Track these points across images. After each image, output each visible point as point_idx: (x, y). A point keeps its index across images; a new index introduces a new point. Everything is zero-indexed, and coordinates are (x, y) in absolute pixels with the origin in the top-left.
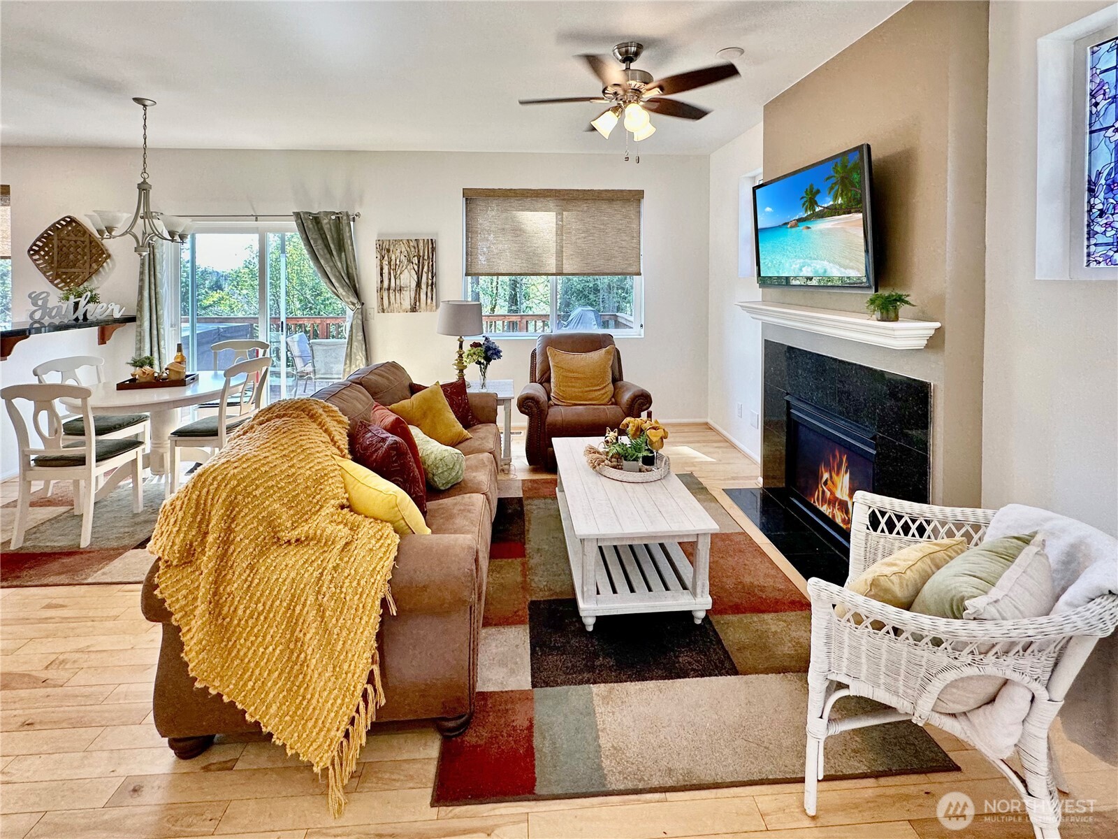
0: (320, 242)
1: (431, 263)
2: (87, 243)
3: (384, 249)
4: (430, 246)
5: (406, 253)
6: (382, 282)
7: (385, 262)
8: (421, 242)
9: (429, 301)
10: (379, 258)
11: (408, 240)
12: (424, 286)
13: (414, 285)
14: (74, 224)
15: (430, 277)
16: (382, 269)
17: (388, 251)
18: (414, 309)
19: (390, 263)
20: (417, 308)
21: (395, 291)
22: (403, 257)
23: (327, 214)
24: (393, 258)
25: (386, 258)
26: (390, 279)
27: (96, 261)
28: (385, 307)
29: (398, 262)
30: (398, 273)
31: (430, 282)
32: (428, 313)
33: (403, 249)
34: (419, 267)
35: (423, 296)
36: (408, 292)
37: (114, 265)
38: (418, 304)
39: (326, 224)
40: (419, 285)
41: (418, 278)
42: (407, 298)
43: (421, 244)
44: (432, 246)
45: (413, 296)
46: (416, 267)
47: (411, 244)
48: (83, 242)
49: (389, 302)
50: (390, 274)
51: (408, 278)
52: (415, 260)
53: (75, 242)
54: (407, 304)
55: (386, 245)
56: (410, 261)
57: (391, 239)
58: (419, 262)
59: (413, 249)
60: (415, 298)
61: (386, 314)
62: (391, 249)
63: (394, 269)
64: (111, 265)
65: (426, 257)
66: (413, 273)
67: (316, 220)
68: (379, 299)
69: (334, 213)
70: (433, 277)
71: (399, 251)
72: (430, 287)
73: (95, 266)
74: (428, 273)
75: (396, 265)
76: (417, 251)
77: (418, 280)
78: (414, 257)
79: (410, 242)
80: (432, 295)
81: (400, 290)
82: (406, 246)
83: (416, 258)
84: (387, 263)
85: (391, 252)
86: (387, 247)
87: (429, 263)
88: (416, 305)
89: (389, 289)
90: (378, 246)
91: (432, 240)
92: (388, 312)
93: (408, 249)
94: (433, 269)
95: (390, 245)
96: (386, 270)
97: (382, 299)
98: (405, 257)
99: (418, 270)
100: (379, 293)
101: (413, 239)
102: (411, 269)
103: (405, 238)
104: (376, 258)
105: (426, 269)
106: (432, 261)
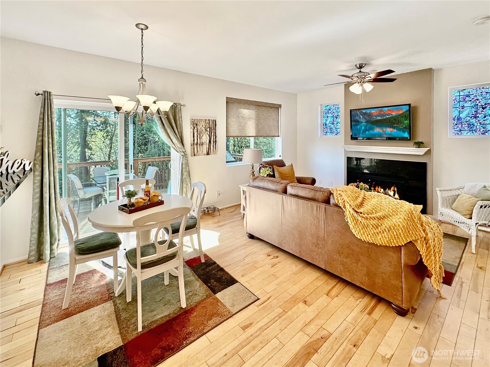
3: (195, 124)
4: (215, 123)
5: (204, 126)
6: (194, 140)
8: (211, 121)
9: (214, 149)
12: (212, 142)
13: (208, 142)
15: (215, 138)
16: (194, 134)
17: (197, 125)
18: (208, 154)
20: (209, 153)
21: (200, 145)
22: (203, 128)
24: (199, 128)
25: (196, 128)
26: (197, 139)
28: (195, 153)
29: (201, 131)
30: (201, 136)
31: (215, 140)
32: (214, 155)
33: (203, 124)
34: (210, 133)
35: (212, 147)
36: (205, 145)
40: (210, 142)
41: (210, 138)
42: (205, 148)
43: (211, 122)
45: (207, 147)
47: (207, 122)
49: (197, 151)
50: (197, 136)
51: (205, 138)
52: (208, 130)
54: (205, 151)
55: (196, 122)
56: (206, 130)
57: (198, 119)
58: (210, 130)
59: (207, 124)
63: (200, 134)
65: (213, 129)
66: (207, 136)
71: (201, 125)
72: (214, 143)
74: (213, 136)
75: (200, 132)
76: (209, 125)
77: (210, 139)
78: (208, 128)
79: (206, 120)
80: (215, 146)
81: (202, 144)
82: (205, 123)
83: (209, 128)
84: (196, 131)
85: (198, 125)
86: (196, 123)
87: (214, 131)
88: (209, 152)
89: (197, 144)
90: (192, 122)
91: (215, 120)
92: (197, 156)
93: (205, 124)
94: (216, 134)
95: (197, 122)
96: (196, 135)
97: (194, 149)
98: (204, 128)
99: (210, 135)
100: (192, 146)
101: (208, 119)
102: (207, 134)
103: (204, 119)
104: (191, 128)
105: (213, 134)
106: (215, 130)
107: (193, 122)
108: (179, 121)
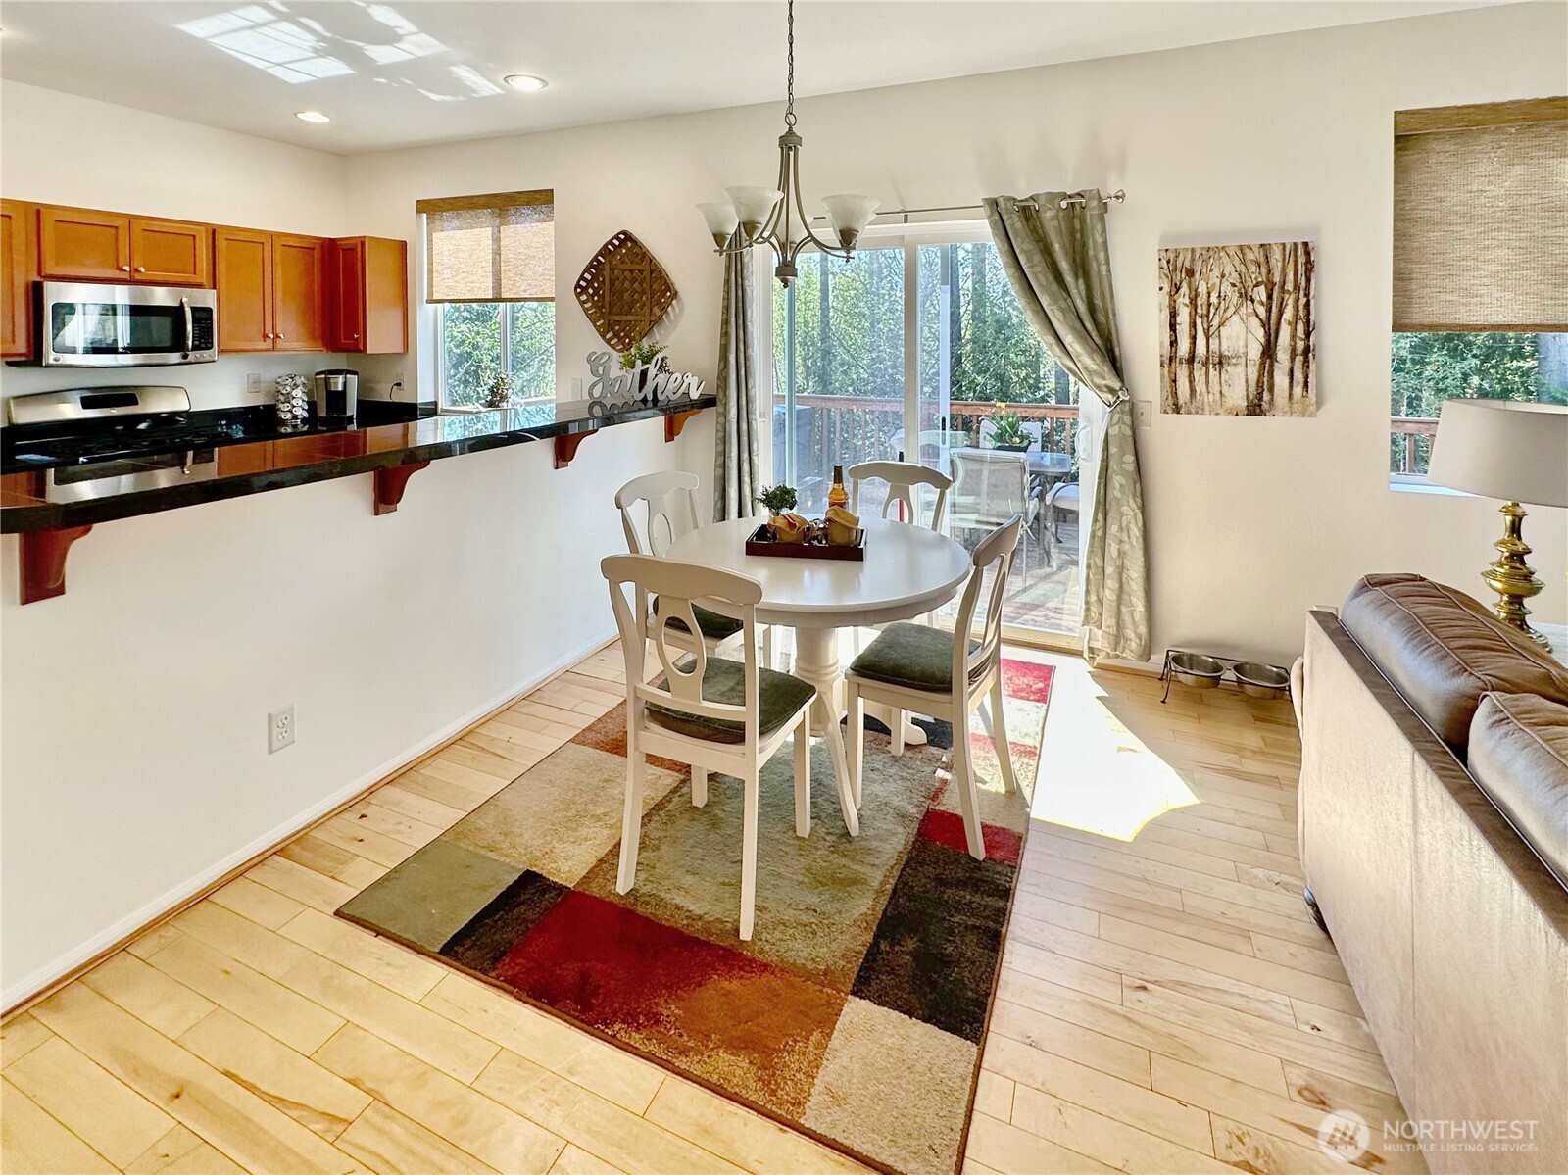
0: (1037, 258)
1: (1303, 300)
2: (646, 274)
3: (1179, 270)
4: (1302, 259)
5: (1235, 278)
6: (1174, 343)
7: (1183, 300)
8: (1277, 249)
9: (1298, 390)
10: (1167, 288)
11: (1241, 248)
12: (1282, 355)
13: (1255, 351)
14: (630, 244)
15: (1301, 335)
16: (1173, 315)
17: (1190, 273)
18: (1255, 408)
19: (1193, 302)
20: (1265, 406)
21: (1206, 364)
22: (1226, 288)
23: (1053, 197)
24: (1203, 289)
25: (1184, 289)
26: (1194, 339)
27: (658, 302)
28: (1181, 401)
29: (1214, 299)
30: (1215, 323)
31: (1300, 345)
32: (1295, 420)
33: (1229, 269)
34: (1269, 310)
35: (1281, 380)
36: (1240, 369)
37: (682, 309)
38: (1266, 396)
39: (1052, 219)
40: (1269, 352)
41: (1268, 335)
42: (1238, 383)
43: (1276, 255)
44: (1305, 258)
45: (1253, 375)
46: (1262, 311)
47: (1250, 256)
48: (641, 272)
49: (1192, 391)
50: (1193, 325)
51: (1241, 335)
52: (1261, 293)
53: (631, 271)
54: (1237, 396)
55: (1184, 260)
56: (1245, 296)
57: (1197, 245)
58: (1270, 297)
59: (1253, 268)
60: (1259, 384)
61: (1183, 417)
62: (1198, 269)
63: (1205, 314)
64: (677, 310)
65: (1289, 287)
66: (1255, 323)
67: (1028, 212)
68: (1167, 381)
69: (1065, 196)
70: (1308, 335)
71: (1217, 273)
72: (1299, 359)
73: (656, 310)
74: (1294, 325)
75: (1210, 305)
76: (1264, 270)
77: (1268, 341)
78: (1257, 285)
79: (1247, 251)
80: (1307, 377)
81: (1220, 363)
82: (1237, 262)
83: (1262, 289)
84: (1187, 301)
85: (1197, 275)
86: (1187, 264)
87: (1297, 300)
88: (1261, 399)
89: (1191, 360)
90: (1164, 262)
91: (1306, 244)
92: (1189, 412)
93: (1242, 269)
94: (1308, 314)
95: (1193, 260)
96: (1183, 318)
97: (1175, 381)
98: (1234, 285)
99: (1269, 318)
100: (1166, 369)
101: (1255, 242)
102: (1248, 315)
103: (1232, 243)
104: (1161, 289)
105: (1288, 314)
106: (1307, 295)
107: (1168, 262)
108: (1097, 260)
